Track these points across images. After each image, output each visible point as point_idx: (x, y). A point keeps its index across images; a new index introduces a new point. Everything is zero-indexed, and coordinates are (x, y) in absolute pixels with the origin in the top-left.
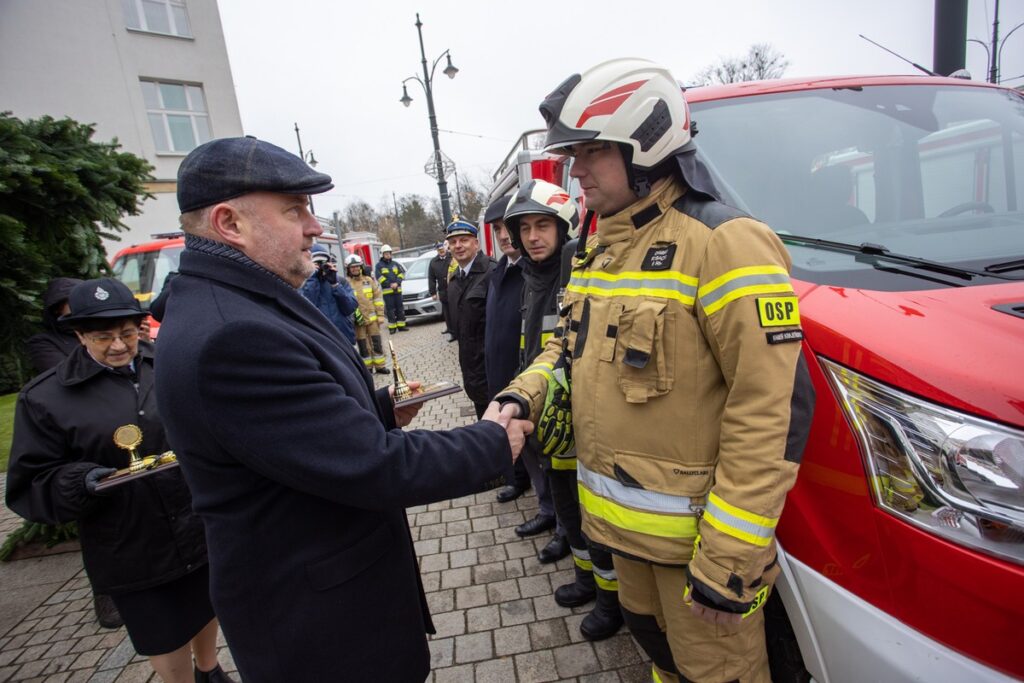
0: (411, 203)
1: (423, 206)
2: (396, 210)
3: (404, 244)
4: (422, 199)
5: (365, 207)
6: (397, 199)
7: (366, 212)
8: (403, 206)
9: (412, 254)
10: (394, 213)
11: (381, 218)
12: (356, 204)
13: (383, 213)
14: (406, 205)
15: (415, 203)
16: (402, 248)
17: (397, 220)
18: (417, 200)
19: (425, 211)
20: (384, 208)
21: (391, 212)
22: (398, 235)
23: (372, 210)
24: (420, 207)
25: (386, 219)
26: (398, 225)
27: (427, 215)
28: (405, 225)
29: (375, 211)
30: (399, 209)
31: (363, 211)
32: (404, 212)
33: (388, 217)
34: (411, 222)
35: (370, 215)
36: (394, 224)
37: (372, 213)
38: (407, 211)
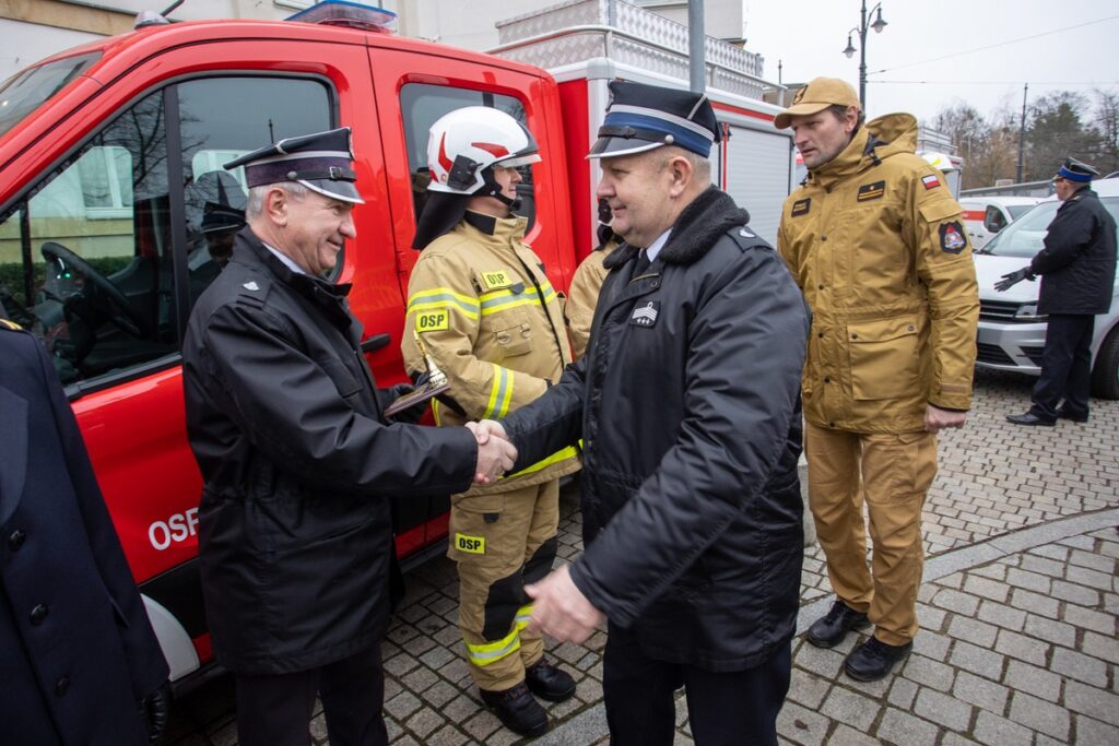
0: (1056, 106)
1: (1079, 112)
2: (1024, 117)
3: (1023, 175)
4: (1080, 99)
5: (970, 115)
7: (969, 123)
8: (1038, 114)
9: (1033, 192)
10: (1019, 125)
11: (993, 133)
12: (955, 110)
13: (999, 123)
14: (1044, 110)
15: (1065, 108)
16: (1019, 181)
17: (1023, 135)
18: (1068, 101)
19: (1080, 121)
20: (1002, 115)
21: (1012, 122)
22: (1016, 160)
23: (980, 120)
24: (1072, 114)
25: (1002, 135)
26: (1022, 145)
27: (1083, 129)
28: (1035, 146)
29: (986, 121)
30: (1030, 118)
31: (965, 120)
32: (1038, 123)
33: (1006, 130)
34: (1048, 140)
35: (975, 127)
36: (1015, 142)
37: (979, 124)
38: (1044, 121)
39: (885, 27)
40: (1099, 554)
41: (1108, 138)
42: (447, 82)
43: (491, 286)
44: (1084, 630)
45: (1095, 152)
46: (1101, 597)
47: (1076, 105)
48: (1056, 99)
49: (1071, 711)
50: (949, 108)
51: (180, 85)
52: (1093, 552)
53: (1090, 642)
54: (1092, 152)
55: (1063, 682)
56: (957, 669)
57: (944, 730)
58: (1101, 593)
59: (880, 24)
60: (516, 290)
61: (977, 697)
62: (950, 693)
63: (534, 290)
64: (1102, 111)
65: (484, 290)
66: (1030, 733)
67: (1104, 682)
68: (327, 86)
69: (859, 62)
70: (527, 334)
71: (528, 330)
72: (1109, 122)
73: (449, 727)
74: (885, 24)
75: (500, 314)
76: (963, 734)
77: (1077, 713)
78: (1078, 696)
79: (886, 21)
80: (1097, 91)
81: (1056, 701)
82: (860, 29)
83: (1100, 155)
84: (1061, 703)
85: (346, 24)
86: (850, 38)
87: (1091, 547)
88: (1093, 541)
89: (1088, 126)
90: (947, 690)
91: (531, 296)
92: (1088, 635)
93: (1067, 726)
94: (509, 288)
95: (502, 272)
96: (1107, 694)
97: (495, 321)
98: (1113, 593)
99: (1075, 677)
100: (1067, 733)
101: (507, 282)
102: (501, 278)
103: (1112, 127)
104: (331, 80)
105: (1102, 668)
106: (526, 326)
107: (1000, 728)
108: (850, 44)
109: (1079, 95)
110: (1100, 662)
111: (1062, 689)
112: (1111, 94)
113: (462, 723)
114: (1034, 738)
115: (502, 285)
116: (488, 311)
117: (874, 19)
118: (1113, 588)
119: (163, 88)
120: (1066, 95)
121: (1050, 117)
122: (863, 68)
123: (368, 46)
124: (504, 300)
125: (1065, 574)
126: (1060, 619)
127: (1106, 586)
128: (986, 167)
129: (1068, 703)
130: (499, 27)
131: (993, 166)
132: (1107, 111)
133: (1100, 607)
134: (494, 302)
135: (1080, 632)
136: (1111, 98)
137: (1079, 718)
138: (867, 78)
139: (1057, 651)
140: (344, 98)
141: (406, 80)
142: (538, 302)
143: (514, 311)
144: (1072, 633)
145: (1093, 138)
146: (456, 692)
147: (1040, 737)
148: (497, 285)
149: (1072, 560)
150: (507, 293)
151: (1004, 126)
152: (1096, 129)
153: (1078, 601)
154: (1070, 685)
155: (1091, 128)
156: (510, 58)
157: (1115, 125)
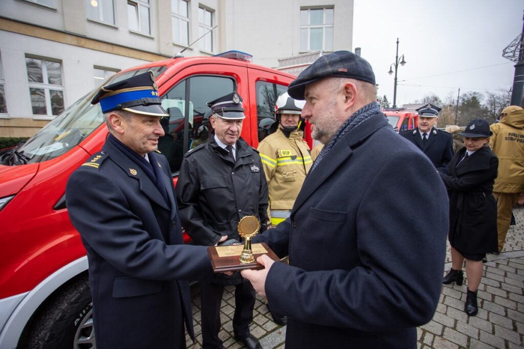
0: (471, 97)
1: (480, 100)
2: (458, 101)
4: (480, 95)
5: (436, 99)
6: (460, 95)
7: (436, 102)
8: (464, 100)
10: (456, 104)
11: (445, 107)
12: (430, 97)
13: (448, 103)
14: (466, 98)
15: (474, 98)
17: (457, 108)
18: (476, 96)
19: (480, 104)
20: (449, 100)
21: (453, 103)
22: (454, 118)
23: (440, 101)
24: (477, 101)
25: (449, 107)
26: (457, 112)
27: (481, 107)
28: (462, 113)
29: (442, 102)
30: (460, 101)
31: (434, 101)
32: (463, 104)
33: (450, 106)
34: (467, 110)
35: (438, 104)
36: (454, 111)
37: (439, 103)
38: (466, 103)
39: (405, 64)
40: (498, 268)
41: (491, 111)
42: (266, 80)
43: (283, 155)
44: (495, 295)
45: (486, 116)
46: (500, 284)
47: (478, 97)
48: (470, 95)
49: (492, 323)
50: (428, 95)
51: (191, 79)
52: (496, 268)
53: (497, 299)
54: (484, 116)
55: (488, 313)
56: (447, 306)
57: (445, 327)
58: (500, 283)
59: (403, 62)
60: (294, 158)
61: (456, 316)
62: (446, 314)
63: (301, 158)
64: (489, 101)
65: (280, 156)
66: (478, 330)
67: (504, 314)
68: (233, 80)
70: (295, 174)
71: (296, 173)
72: (492, 105)
73: (260, 315)
75: (285, 166)
76: (452, 328)
77: (494, 324)
78: (495, 318)
80: (488, 92)
81: (486, 319)
82: (395, 64)
83: (488, 117)
84: (488, 320)
85: (236, 59)
86: (391, 67)
87: (495, 266)
88: (495, 264)
89: (484, 106)
90: (444, 313)
91: (299, 161)
92: (496, 297)
93: (491, 328)
94: (291, 157)
95: (290, 151)
96: (505, 318)
97: (283, 168)
98: (505, 283)
99: (493, 311)
100: (491, 330)
101: (290, 154)
102: (288, 153)
103: (493, 107)
104: (235, 79)
105: (503, 309)
106: (295, 171)
107: (466, 327)
108: (391, 69)
109: (480, 93)
110: (501, 307)
111: (488, 315)
112: (494, 94)
113: (265, 314)
114: (479, 331)
115: (288, 155)
116: (279, 164)
117: (401, 60)
118: (504, 280)
119: (186, 79)
120: (475, 93)
121: (468, 101)
122: (396, 79)
123: (247, 67)
124: (288, 161)
125: (486, 275)
126: (485, 291)
127: (502, 280)
128: (442, 120)
129: (491, 320)
130: (279, 61)
131: (445, 120)
132: (491, 101)
133: (500, 287)
134: (283, 161)
135: (493, 296)
136: (493, 96)
137: (495, 326)
138: (397, 83)
139: (485, 302)
140: (238, 85)
141: (258, 79)
142: (302, 163)
143: (291, 165)
144: (490, 296)
145: (485, 111)
146: (261, 303)
147: (481, 331)
148: (286, 155)
149: (488, 270)
150: (290, 158)
151: (449, 104)
152: (486, 108)
153: (491, 285)
154: (491, 314)
155: (484, 107)
156: (286, 72)
157: (495, 106)
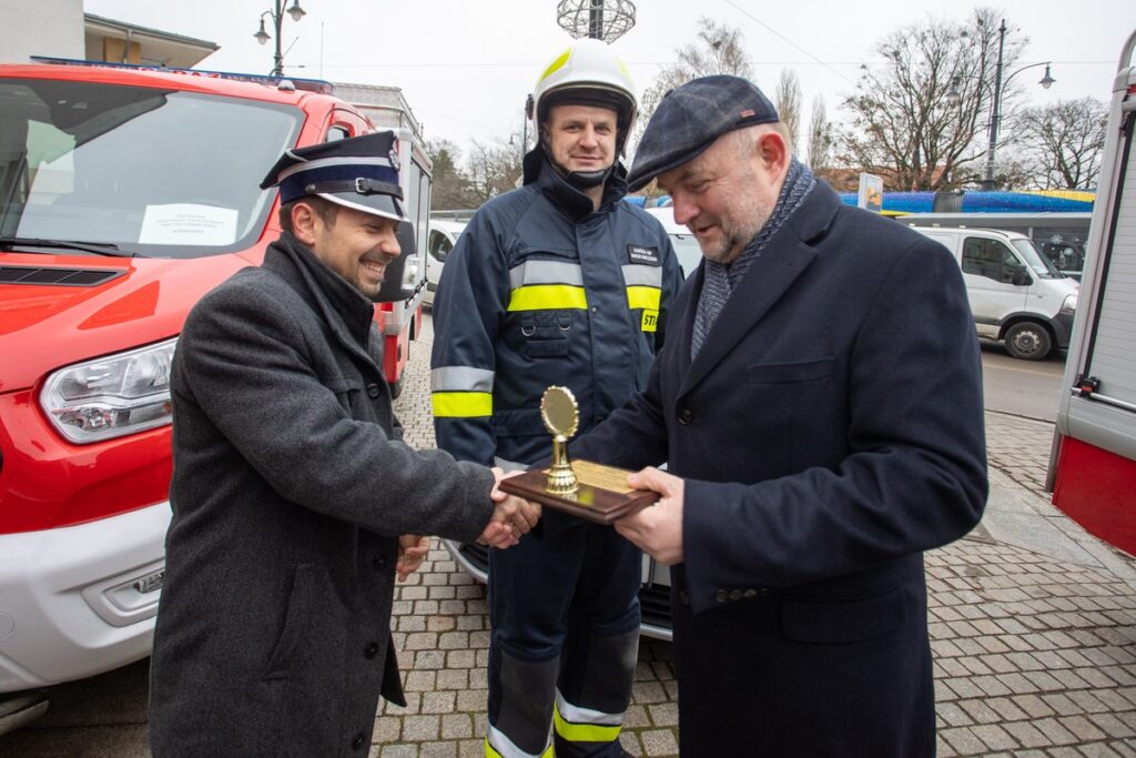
19: (455, 166)
24: (449, 159)
27: (457, 173)
39: (303, 17)
47: (452, 153)
69: (274, 50)
74: (303, 13)
79: (304, 10)
82: (275, 14)
89: (461, 171)
108: (262, 27)
109: (454, 144)
120: (445, 142)
152: (466, 175)
